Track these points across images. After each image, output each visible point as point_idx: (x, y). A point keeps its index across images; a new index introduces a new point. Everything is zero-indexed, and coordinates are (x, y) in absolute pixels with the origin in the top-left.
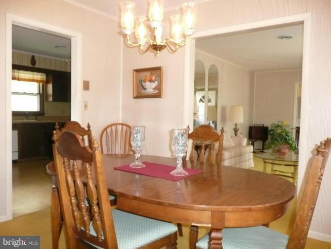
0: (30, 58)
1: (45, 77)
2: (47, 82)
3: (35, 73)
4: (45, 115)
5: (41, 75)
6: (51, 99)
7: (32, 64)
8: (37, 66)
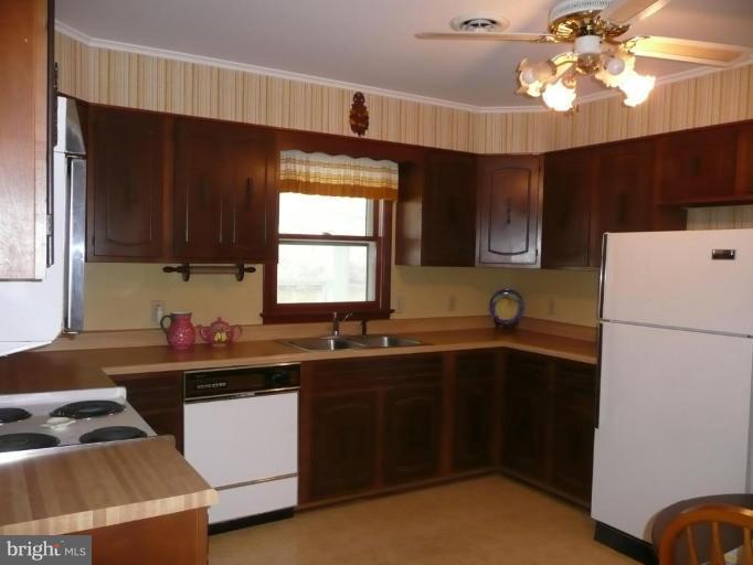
0: (349, 103)
1: (395, 178)
2: (404, 194)
3: (365, 162)
4: (393, 316)
5: (383, 169)
6: (416, 255)
7: (354, 128)
8: (372, 134)
